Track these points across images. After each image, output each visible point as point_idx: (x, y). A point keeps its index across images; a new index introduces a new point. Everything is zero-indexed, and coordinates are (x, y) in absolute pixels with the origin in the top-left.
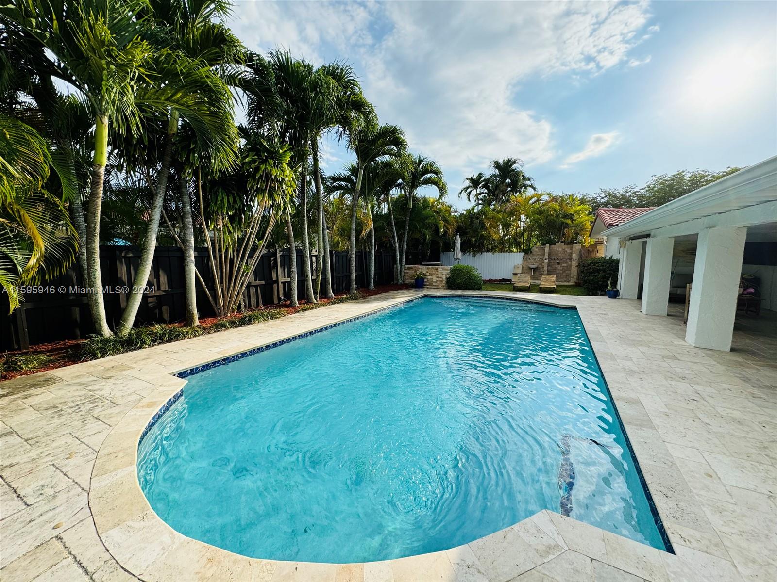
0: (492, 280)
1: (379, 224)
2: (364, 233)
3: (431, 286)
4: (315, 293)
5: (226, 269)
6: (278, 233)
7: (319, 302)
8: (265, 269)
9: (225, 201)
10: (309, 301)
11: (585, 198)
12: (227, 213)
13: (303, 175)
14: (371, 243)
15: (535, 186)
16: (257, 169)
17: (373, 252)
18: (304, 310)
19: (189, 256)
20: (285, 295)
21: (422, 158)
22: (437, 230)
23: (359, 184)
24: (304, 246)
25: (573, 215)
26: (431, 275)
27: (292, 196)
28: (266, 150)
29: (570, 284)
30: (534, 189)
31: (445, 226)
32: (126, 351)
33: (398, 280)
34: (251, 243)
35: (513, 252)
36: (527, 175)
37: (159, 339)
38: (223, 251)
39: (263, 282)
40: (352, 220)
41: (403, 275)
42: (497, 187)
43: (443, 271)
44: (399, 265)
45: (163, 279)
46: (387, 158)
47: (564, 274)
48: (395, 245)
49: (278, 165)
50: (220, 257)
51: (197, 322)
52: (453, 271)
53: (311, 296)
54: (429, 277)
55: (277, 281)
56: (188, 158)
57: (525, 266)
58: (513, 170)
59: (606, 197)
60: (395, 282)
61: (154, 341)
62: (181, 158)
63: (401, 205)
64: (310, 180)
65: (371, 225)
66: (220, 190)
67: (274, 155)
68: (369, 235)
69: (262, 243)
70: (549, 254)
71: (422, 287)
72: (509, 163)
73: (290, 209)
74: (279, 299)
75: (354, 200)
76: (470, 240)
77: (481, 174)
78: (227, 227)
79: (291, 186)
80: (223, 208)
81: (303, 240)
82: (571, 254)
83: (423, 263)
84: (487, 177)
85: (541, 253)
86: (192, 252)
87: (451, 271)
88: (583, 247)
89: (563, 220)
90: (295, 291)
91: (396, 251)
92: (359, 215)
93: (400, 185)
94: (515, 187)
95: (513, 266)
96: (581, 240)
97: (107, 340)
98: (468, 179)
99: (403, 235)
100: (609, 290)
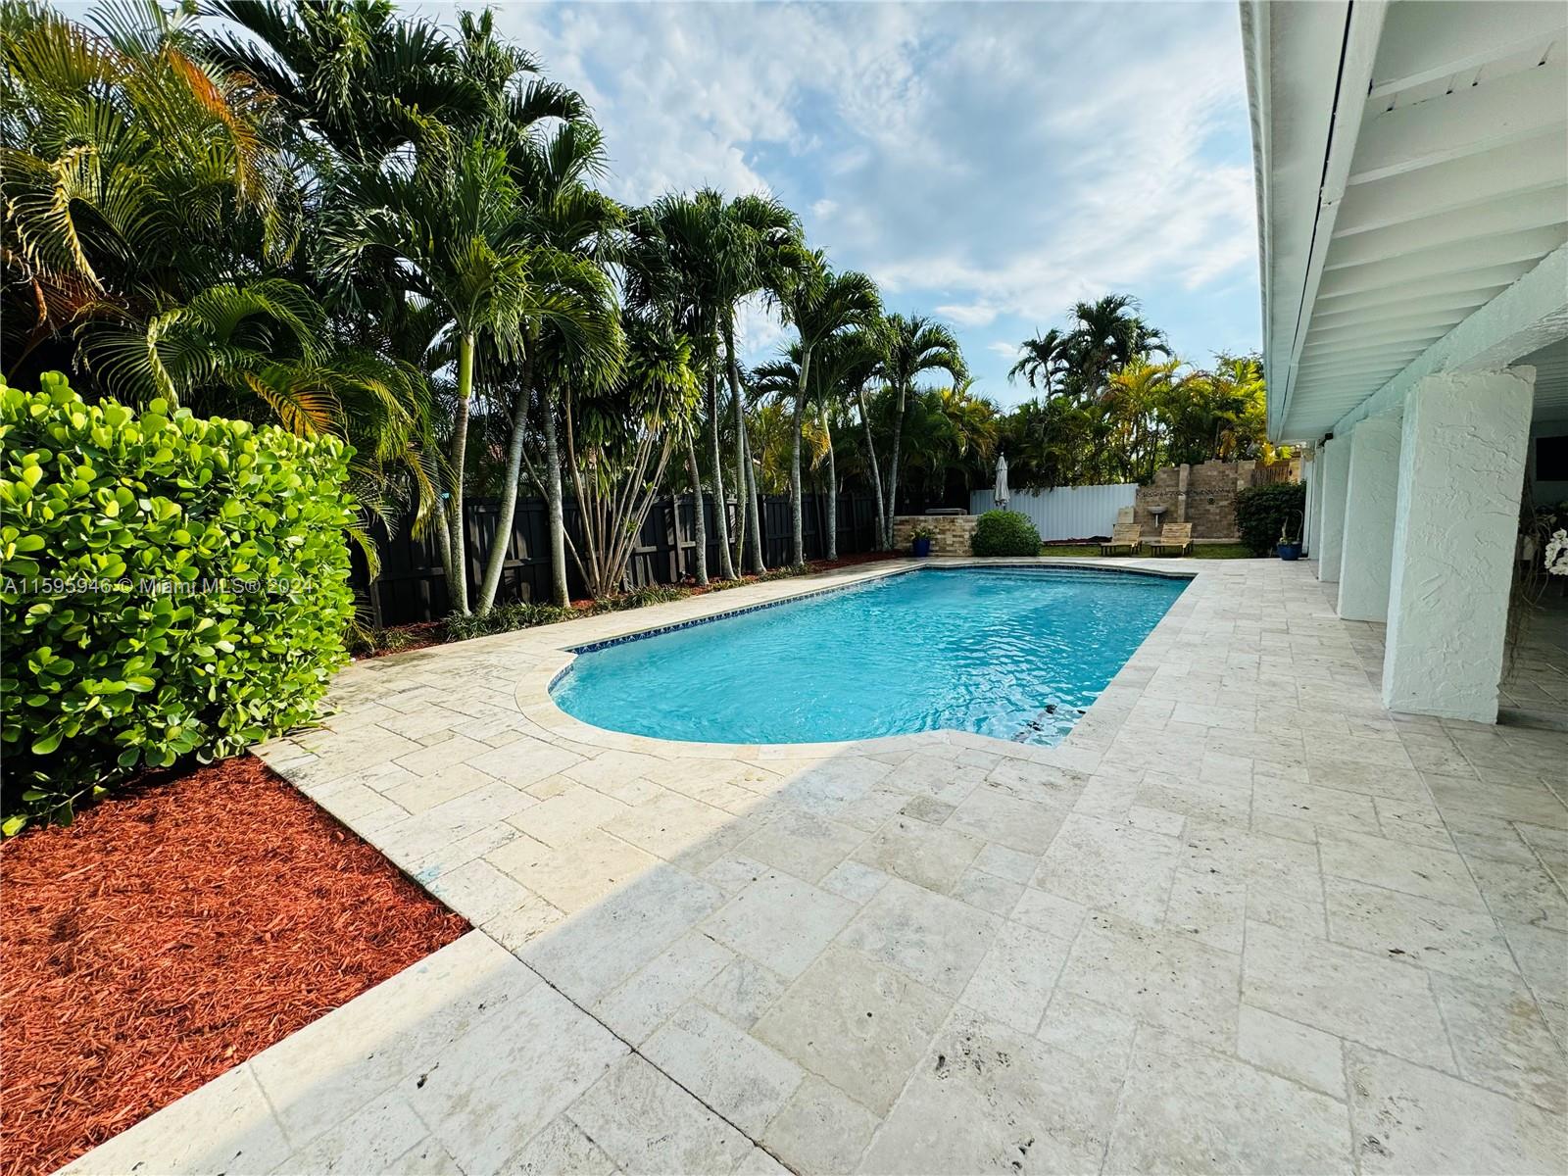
0: (1074, 540)
1: (842, 445)
2: (816, 462)
3: (944, 552)
4: (735, 564)
5: (602, 527)
6: (674, 472)
7: (741, 579)
8: (657, 528)
9: (601, 427)
10: (725, 577)
12: (603, 444)
13: (710, 375)
14: (829, 478)
15: (1170, 346)
16: (645, 375)
17: (833, 494)
18: (717, 590)
19: (557, 507)
20: (687, 569)
21: (920, 320)
22: (956, 448)
23: (803, 377)
24: (715, 489)
25: (1242, 402)
26: (943, 532)
27: (694, 410)
28: (657, 348)
29: (1233, 540)
30: (1168, 353)
31: (971, 439)
33: (882, 544)
34: (637, 488)
35: (1118, 483)
36: (1149, 326)
37: (527, 621)
38: (598, 501)
39: (654, 548)
40: (794, 440)
41: (890, 535)
42: (1085, 355)
43: (966, 525)
44: (882, 517)
45: (522, 545)
46: (851, 329)
47: (1221, 522)
48: (875, 480)
49: (674, 367)
50: (594, 509)
51: (567, 603)
52: (983, 524)
53: (728, 570)
54: (939, 536)
55: (675, 547)
56: (555, 372)
57: (1140, 510)
58: (1118, 319)
60: (878, 548)
61: (521, 623)
62: (546, 373)
63: (884, 409)
64: (722, 379)
65: (827, 447)
66: (595, 412)
67: (669, 355)
68: (825, 464)
69: (653, 486)
70: (1190, 484)
71: (924, 554)
72: (1109, 306)
73: (692, 432)
74: (679, 575)
75: (801, 406)
76: (1026, 464)
77: (1053, 332)
78: (604, 464)
79: (693, 395)
80: (597, 437)
81: (713, 477)
82: (1235, 482)
83: (927, 511)
84: (1066, 337)
85: (1173, 483)
86: (560, 504)
87: (980, 523)
88: (1260, 465)
89: (1219, 413)
90: (703, 562)
91: (876, 492)
92: (806, 431)
93: (880, 372)
94: (1123, 352)
95: (1117, 511)
96: (1258, 450)
97: (469, 621)
98: (1027, 344)
99: (889, 462)
100: (1283, 545)
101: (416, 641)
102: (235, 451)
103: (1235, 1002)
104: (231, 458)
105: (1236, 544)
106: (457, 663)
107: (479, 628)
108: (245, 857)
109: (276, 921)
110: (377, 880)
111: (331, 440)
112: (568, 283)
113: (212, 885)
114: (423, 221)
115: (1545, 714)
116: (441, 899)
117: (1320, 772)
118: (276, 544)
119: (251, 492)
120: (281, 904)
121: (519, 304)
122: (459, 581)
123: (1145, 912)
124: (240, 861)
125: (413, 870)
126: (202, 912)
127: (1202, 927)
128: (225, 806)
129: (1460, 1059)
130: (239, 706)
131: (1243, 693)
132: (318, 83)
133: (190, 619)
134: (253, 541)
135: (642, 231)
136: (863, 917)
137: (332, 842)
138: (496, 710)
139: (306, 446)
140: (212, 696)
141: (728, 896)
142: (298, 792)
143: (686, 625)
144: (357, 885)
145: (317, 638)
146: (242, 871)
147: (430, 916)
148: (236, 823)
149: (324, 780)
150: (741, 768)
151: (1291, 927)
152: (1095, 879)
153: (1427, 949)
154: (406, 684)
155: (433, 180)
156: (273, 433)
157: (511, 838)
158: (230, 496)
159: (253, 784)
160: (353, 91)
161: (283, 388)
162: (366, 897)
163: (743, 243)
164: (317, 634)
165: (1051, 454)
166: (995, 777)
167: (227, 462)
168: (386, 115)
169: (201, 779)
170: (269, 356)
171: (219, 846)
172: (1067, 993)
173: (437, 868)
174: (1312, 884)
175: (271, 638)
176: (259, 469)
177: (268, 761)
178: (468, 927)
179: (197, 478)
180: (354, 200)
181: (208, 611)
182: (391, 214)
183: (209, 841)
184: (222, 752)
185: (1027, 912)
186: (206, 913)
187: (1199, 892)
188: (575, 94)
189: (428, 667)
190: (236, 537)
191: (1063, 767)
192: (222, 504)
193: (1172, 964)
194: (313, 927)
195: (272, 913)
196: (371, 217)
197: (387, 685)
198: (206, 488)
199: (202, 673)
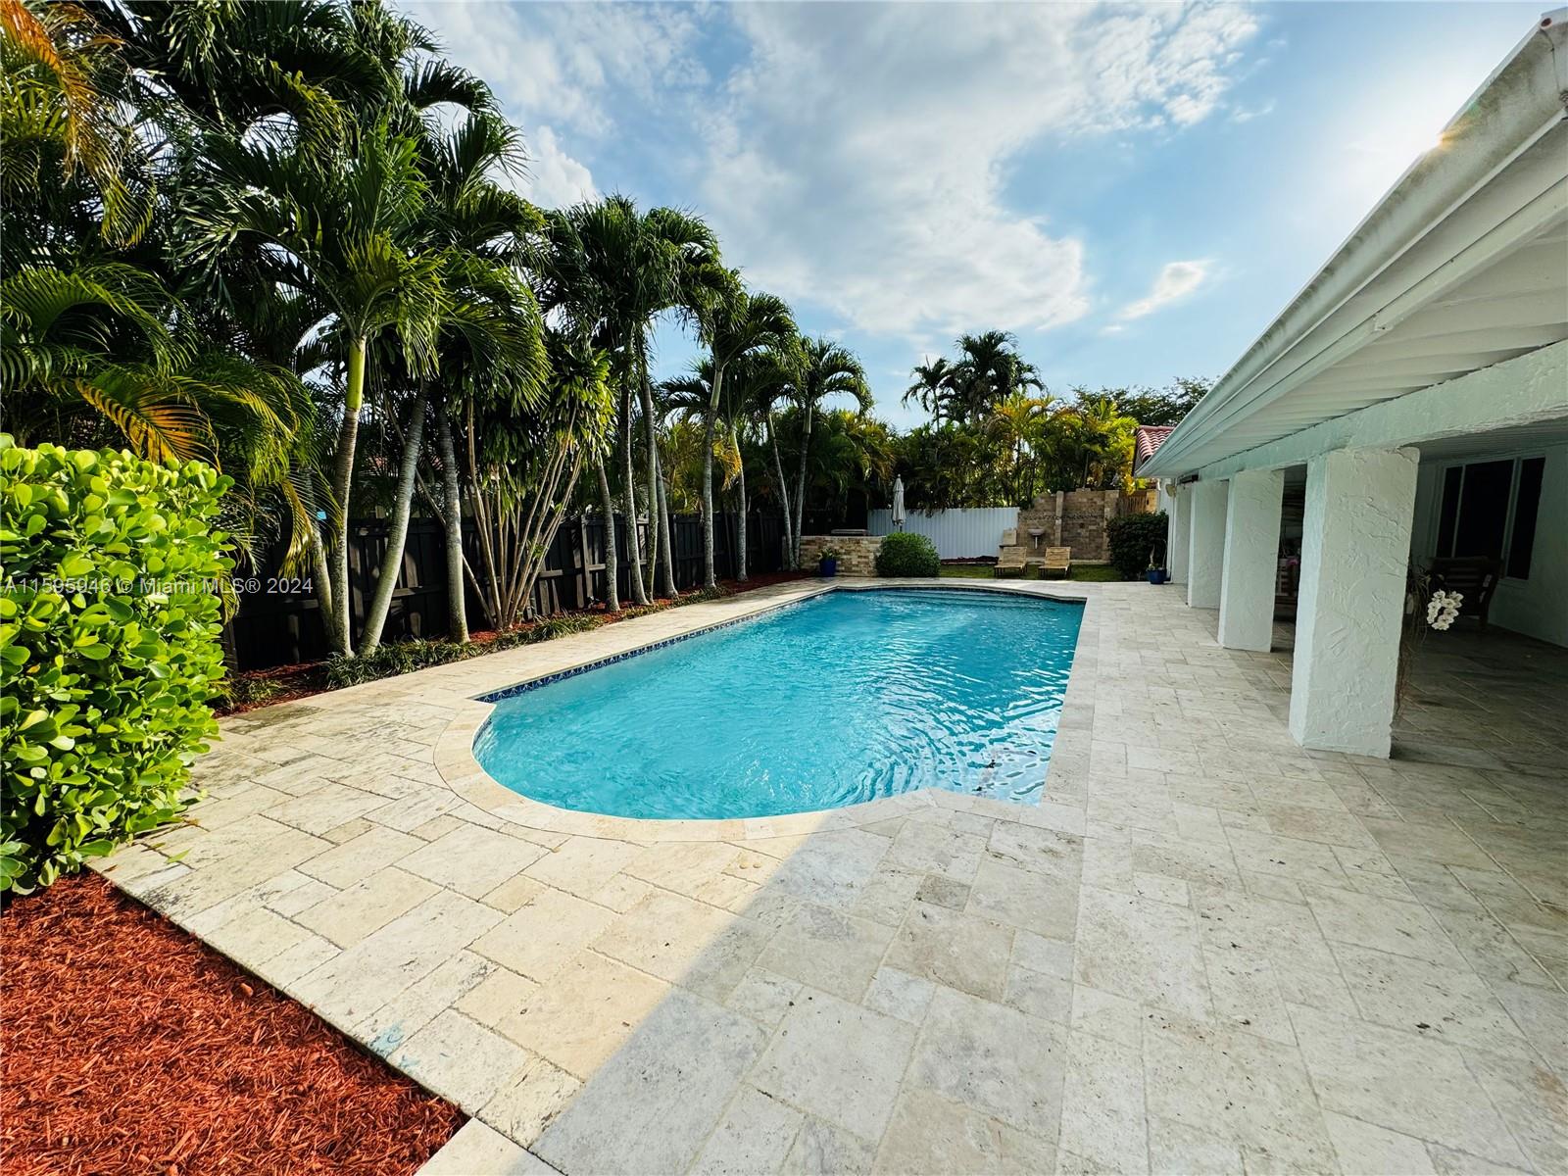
0: (963, 559)
1: (751, 465)
2: (728, 483)
3: (849, 572)
4: (647, 588)
5: (504, 549)
6: (584, 489)
7: (655, 604)
8: (563, 553)
9: (506, 443)
10: (636, 601)
11: (1147, 396)
12: (508, 462)
13: (624, 392)
14: (740, 499)
15: (1042, 380)
17: (743, 514)
18: (631, 617)
19: (455, 532)
20: (595, 593)
21: (826, 343)
22: (859, 470)
23: (715, 397)
24: (627, 508)
25: (1106, 437)
26: (848, 553)
28: (571, 362)
29: (1102, 562)
30: (1041, 387)
31: (873, 462)
32: (380, 678)
33: (789, 564)
34: (545, 508)
35: (1002, 506)
36: (1026, 361)
37: (424, 661)
38: (501, 522)
39: (560, 572)
40: (705, 461)
41: (797, 555)
42: (970, 385)
43: (870, 546)
44: (790, 536)
45: (412, 570)
46: (762, 349)
47: (1093, 545)
48: (782, 500)
49: (590, 384)
51: (467, 638)
52: (888, 545)
53: (640, 594)
54: (845, 557)
55: (582, 570)
56: (459, 383)
57: (1022, 533)
58: (999, 354)
59: (1186, 393)
60: (785, 567)
61: (415, 663)
63: (790, 428)
65: (738, 468)
66: (499, 426)
67: (585, 371)
68: (736, 487)
69: (562, 508)
70: (1065, 509)
71: (833, 576)
72: (993, 340)
74: (587, 601)
75: (707, 423)
76: (921, 487)
77: (941, 361)
78: (507, 482)
79: (608, 413)
80: (502, 455)
81: (625, 498)
82: (1102, 508)
83: (833, 532)
84: (952, 367)
85: (1050, 508)
86: (458, 527)
87: (884, 544)
88: (1123, 494)
89: (1087, 446)
90: (614, 587)
91: (783, 512)
92: (718, 450)
93: (787, 393)
94: (1004, 384)
95: (1001, 532)
96: (1119, 481)
97: (352, 664)
98: (918, 370)
99: (796, 482)
100: (1151, 571)
101: (285, 690)
102: (79, 490)
103: (1316, 1109)
104: (73, 499)
105: (1105, 566)
106: (349, 721)
107: (366, 672)
108: (111, 1038)
109: (182, 1143)
110: (316, 1056)
111: (199, 468)
112: (485, 290)
113: (68, 1092)
114: (310, 208)
115: (1423, 747)
116: (414, 1076)
117: (1276, 820)
118: (134, 605)
119: (99, 541)
120: (184, 1112)
121: (433, 314)
122: (341, 618)
123: (1191, 1003)
124: (103, 1045)
125: (363, 1033)
126: (60, 1141)
127: (1251, 1017)
128: (64, 956)
129: (1527, 1151)
130: (79, 817)
131: (1177, 732)
132: (171, 30)
133: (13, 713)
134: (101, 605)
135: (558, 235)
136: (924, 1043)
137: (236, 1000)
138: (417, 786)
139: (167, 475)
140: (40, 809)
141: (768, 1031)
142: (172, 925)
143: (607, 662)
144: (289, 1066)
145: (185, 716)
146: (110, 1063)
147: (402, 1104)
148: (84, 982)
149: (205, 904)
150: (730, 853)
151: (1327, 1007)
152: (1133, 966)
153: (1445, 1019)
154: (287, 754)
155: (319, 160)
156: (122, 460)
157: (483, 973)
158: (69, 546)
159: (100, 916)
160: (218, 44)
161: (129, 398)
162: (306, 1085)
163: (666, 259)
164: (183, 711)
165: (943, 478)
166: (995, 845)
167: (67, 503)
168: (262, 81)
169: (17, 914)
170: (106, 357)
171: (67, 1023)
172: (1161, 1118)
173: (396, 1029)
174: (1321, 953)
175: (124, 724)
176: (111, 512)
177: (116, 878)
178: (459, 1118)
179: (23, 526)
180: (222, 176)
181: (37, 699)
182: (272, 198)
183: (50, 1018)
184: (53, 874)
185: (1085, 1017)
186: (65, 1140)
187: (1232, 973)
188: (480, 83)
189: (311, 728)
190: (79, 601)
191: (1056, 830)
192: (60, 559)
193: (1242, 1067)
194: (238, 1144)
195: (174, 1133)
196: (246, 199)
197: (260, 755)
198: (36, 540)
199: (28, 782)
